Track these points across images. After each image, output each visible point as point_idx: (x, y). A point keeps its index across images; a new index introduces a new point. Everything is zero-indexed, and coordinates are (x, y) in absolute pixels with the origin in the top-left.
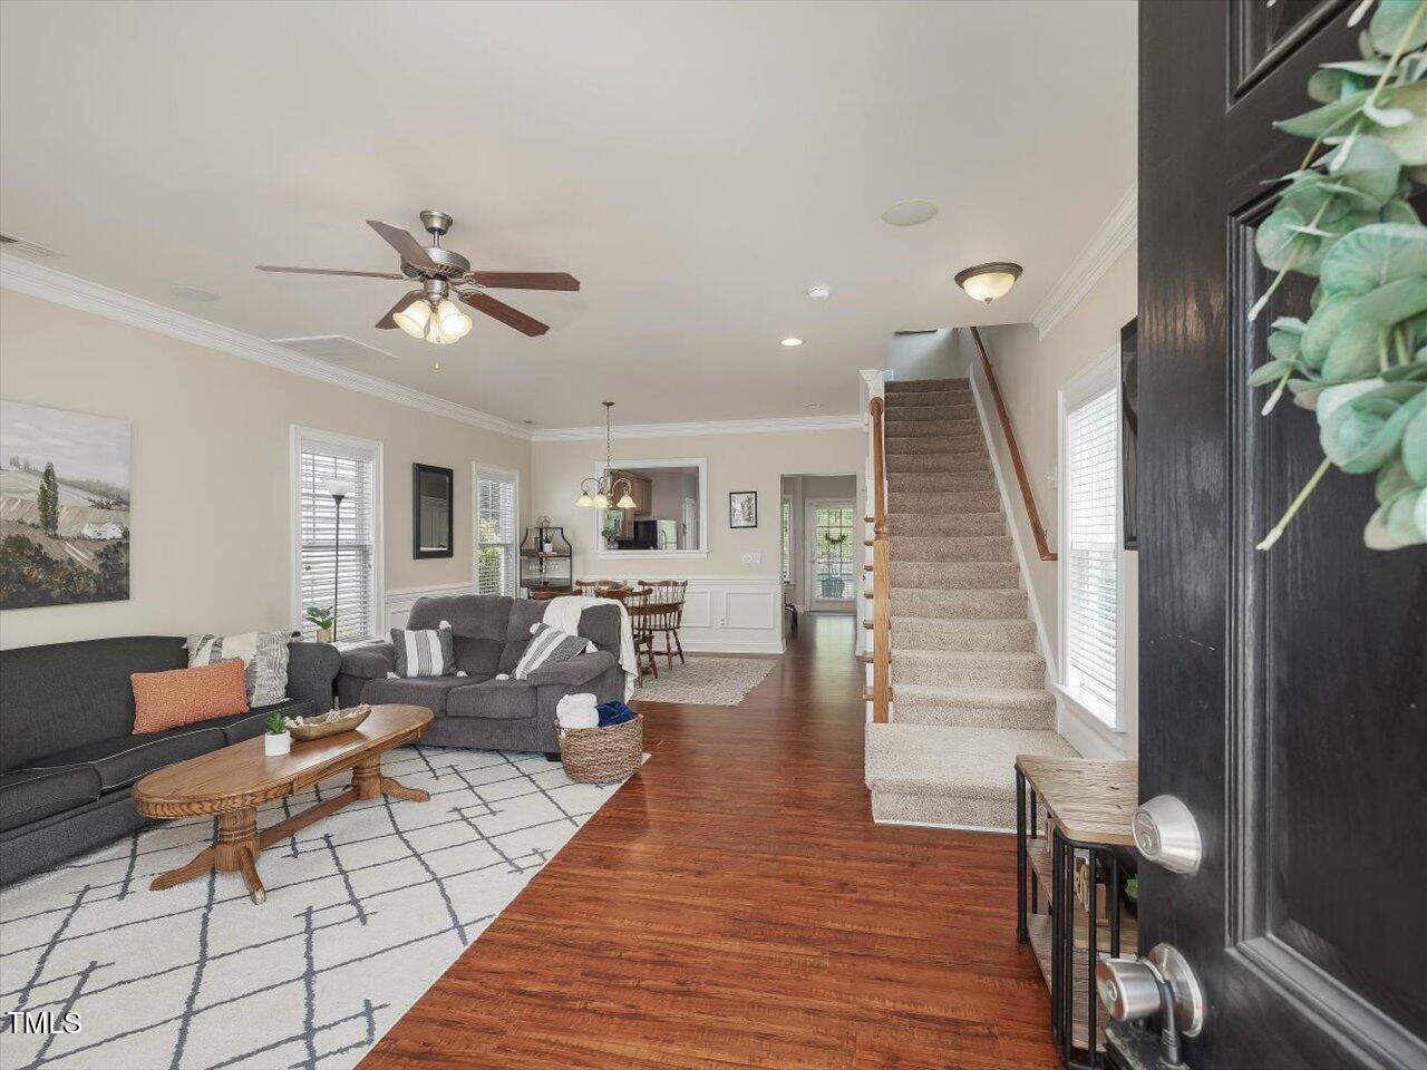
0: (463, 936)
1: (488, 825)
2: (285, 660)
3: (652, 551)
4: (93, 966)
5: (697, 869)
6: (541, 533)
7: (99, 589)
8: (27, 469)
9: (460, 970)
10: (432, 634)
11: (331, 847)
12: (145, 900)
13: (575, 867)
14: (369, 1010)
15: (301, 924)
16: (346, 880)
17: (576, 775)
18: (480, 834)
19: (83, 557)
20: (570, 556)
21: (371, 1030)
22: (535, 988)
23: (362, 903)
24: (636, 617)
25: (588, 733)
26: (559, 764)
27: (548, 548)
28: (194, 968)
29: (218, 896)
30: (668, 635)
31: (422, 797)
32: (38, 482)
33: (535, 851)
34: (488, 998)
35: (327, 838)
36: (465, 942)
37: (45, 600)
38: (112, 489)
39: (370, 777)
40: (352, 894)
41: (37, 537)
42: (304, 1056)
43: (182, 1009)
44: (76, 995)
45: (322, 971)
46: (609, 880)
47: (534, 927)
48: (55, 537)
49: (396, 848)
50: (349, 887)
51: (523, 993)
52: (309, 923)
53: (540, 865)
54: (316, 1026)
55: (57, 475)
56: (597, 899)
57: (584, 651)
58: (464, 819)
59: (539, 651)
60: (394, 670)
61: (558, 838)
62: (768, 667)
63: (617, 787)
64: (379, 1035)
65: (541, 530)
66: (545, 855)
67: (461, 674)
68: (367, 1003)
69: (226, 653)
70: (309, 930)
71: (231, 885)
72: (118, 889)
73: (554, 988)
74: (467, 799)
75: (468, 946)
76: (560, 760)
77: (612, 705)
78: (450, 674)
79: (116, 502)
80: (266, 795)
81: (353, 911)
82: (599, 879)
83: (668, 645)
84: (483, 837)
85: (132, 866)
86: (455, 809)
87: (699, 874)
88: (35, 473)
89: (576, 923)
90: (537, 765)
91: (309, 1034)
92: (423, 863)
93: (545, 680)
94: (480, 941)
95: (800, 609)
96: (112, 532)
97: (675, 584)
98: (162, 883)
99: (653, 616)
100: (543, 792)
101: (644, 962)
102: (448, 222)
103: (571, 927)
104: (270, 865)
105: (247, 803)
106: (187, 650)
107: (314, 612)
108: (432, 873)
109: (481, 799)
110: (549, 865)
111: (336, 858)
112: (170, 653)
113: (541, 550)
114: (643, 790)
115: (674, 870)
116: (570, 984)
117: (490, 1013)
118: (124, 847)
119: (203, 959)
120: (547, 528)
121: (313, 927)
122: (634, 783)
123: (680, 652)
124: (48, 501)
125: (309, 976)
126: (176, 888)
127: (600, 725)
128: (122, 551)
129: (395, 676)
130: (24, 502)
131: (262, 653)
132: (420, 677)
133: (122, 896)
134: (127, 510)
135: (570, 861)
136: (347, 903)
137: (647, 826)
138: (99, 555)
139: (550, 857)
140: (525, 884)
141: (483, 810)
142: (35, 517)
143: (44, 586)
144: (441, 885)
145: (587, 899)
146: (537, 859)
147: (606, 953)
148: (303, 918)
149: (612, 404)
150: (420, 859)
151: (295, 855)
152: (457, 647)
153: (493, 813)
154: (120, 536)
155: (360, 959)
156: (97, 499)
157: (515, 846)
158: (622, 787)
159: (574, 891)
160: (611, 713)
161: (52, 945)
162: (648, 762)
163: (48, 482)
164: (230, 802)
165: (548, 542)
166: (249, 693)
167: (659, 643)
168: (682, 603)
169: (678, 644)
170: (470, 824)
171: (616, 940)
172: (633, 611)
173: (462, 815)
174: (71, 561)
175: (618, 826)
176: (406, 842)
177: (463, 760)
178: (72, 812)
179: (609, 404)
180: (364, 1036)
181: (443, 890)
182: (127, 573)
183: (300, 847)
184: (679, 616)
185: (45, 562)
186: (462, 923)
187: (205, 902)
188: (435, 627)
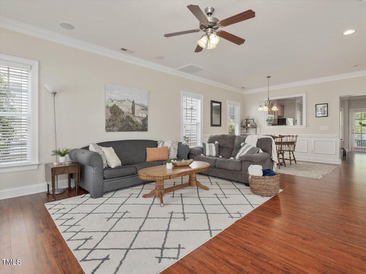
0: (211, 233)
1: (224, 201)
2: (177, 148)
3: (284, 126)
4: (127, 212)
5: (304, 237)
6: (247, 121)
7: (142, 129)
8: (130, 101)
9: (208, 245)
10: (213, 145)
11: (182, 197)
12: (141, 200)
13: (252, 222)
14: (179, 248)
15: (169, 216)
16: (183, 207)
17: (255, 191)
18: (221, 203)
19: (139, 121)
20: (256, 128)
21: (178, 255)
22: (233, 262)
23: (185, 214)
24: (278, 146)
25: (259, 178)
26: (249, 187)
27: (249, 125)
28: (144, 219)
29: (154, 203)
30: (290, 153)
31: (206, 189)
32: (132, 104)
33: (238, 213)
34: (215, 259)
35: (181, 194)
36: (211, 236)
37: (132, 130)
38: (144, 106)
39: (193, 180)
40: (183, 211)
41: (131, 116)
42: (159, 255)
43: (138, 229)
44: (121, 218)
45: (171, 231)
46: (264, 230)
47: (235, 238)
48: (134, 116)
49: (197, 201)
50: (183, 209)
51: (228, 262)
52: (171, 216)
53: (239, 217)
54: (165, 247)
55: (135, 102)
56: (259, 236)
57: (258, 152)
58: (217, 197)
59: (243, 151)
60: (203, 154)
61: (247, 210)
62: (334, 168)
63: (269, 198)
64: (180, 257)
65: (247, 120)
66: (242, 215)
67: (221, 156)
68: (179, 245)
69: (165, 145)
70: (171, 218)
71: (157, 201)
72: (137, 196)
73: (239, 265)
74: (219, 192)
75: (212, 238)
76: (249, 186)
77: (268, 170)
78: (218, 156)
79: (145, 109)
80: (164, 177)
81: (182, 216)
82: (261, 228)
83: (290, 156)
84: (222, 204)
85: (141, 191)
86: (215, 194)
87: (304, 239)
88: (131, 102)
89: (250, 242)
90: (242, 186)
91: (163, 249)
92: (204, 207)
93: (244, 159)
94: (216, 237)
95: (347, 150)
96: (144, 116)
97: (293, 136)
98: (145, 196)
99: (284, 146)
100: (243, 195)
101: (278, 269)
102: (213, 10)
103: (248, 243)
104: (166, 198)
105: (159, 179)
106: (158, 144)
107: (185, 137)
108: (206, 211)
109: (223, 193)
110: (242, 218)
111: (182, 200)
112: (154, 144)
113: (247, 126)
114: (279, 201)
115: (293, 234)
116: (246, 266)
117: (215, 265)
118: (141, 187)
119: (147, 218)
120: (248, 119)
121: (172, 217)
122: (276, 198)
123: (294, 159)
124: (133, 108)
125: (167, 231)
126: (147, 198)
127: (263, 175)
128: (146, 120)
129: (203, 155)
130: (129, 108)
131: (172, 146)
132: (209, 156)
133: (137, 197)
134: (147, 111)
135: (249, 219)
136: (182, 213)
137: (281, 214)
138: (142, 121)
139: (243, 216)
140: (233, 223)
141: (224, 196)
142: (131, 112)
143: (132, 127)
144: (207, 215)
145: (255, 235)
146: (238, 215)
147: (261, 259)
148: (170, 214)
149: (270, 77)
150: (203, 206)
151: (173, 197)
152: (220, 149)
153: (226, 198)
154: (146, 117)
155: (181, 231)
156: (142, 108)
157: (232, 209)
158: (271, 199)
159: (251, 230)
160: (267, 172)
161: (122, 204)
162: (281, 192)
163: (133, 104)
164: (155, 178)
165: (249, 123)
166: (169, 155)
167: (286, 155)
168: (296, 142)
169: (294, 156)
170: (219, 199)
171: (265, 254)
172: (277, 143)
173: (217, 196)
174: (137, 122)
175: (269, 211)
176: (200, 200)
177: (219, 181)
178: (131, 176)
179: (269, 77)
180: (176, 256)
181: (207, 217)
182: (147, 125)
183: (175, 195)
184: (294, 147)
185: (132, 121)
186: (211, 229)
187: (151, 203)
188: (214, 143)
